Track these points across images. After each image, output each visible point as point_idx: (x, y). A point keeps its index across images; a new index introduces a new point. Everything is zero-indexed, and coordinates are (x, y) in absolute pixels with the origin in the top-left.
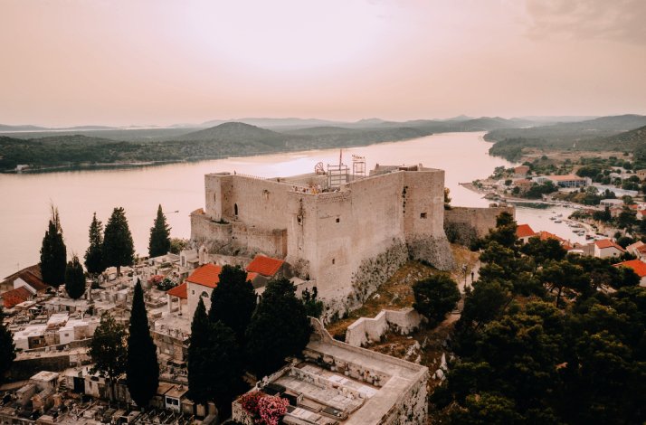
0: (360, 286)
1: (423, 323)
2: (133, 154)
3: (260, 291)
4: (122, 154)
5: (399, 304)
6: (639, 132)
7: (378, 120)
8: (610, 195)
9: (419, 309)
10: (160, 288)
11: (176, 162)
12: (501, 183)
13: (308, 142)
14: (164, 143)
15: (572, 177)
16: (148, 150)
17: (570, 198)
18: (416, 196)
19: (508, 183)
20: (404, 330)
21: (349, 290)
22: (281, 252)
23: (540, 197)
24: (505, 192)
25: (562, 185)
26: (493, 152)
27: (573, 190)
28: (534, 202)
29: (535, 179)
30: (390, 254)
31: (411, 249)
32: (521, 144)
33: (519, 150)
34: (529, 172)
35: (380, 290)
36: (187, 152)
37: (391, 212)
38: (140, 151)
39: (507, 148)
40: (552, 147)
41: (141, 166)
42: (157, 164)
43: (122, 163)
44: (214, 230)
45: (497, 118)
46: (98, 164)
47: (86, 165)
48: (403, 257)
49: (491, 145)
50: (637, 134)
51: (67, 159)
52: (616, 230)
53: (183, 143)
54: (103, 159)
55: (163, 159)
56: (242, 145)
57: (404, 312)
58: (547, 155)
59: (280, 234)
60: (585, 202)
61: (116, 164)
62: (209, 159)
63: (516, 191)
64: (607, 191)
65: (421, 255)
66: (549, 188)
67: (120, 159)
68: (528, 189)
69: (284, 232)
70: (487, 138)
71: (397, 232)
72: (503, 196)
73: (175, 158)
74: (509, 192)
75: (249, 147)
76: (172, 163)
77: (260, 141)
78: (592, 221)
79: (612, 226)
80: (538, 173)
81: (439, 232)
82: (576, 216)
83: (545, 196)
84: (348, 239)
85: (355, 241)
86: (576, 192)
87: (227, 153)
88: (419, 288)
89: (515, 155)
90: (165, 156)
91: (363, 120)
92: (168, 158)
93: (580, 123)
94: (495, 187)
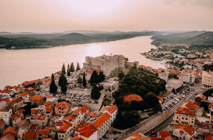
0: (111, 74)
1: (120, 79)
2: (46, 44)
3: (98, 74)
4: (42, 43)
5: (116, 76)
6: (194, 38)
7: (120, 31)
8: (177, 57)
9: (119, 77)
10: (81, 75)
11: (59, 46)
12: (150, 53)
13: (98, 39)
14: (54, 40)
15: (170, 52)
16: (50, 42)
17: (167, 58)
18: (120, 61)
19: (152, 54)
20: (117, 80)
21: (109, 74)
22: (99, 69)
23: (160, 57)
24: (151, 56)
25: (166, 54)
26: (152, 44)
27: (168, 56)
28: (158, 59)
29: (160, 53)
30: (116, 70)
31: (119, 69)
32: (161, 41)
33: (159, 43)
34: (159, 51)
35: (114, 75)
36: (61, 43)
37: (116, 63)
38: (47, 42)
39: (156, 42)
40: (169, 42)
41: (48, 47)
42: (53, 46)
43: (42, 46)
44: (88, 66)
45: (156, 31)
46: (35, 47)
47: (32, 47)
48: (118, 70)
49: (152, 41)
50: (193, 39)
51: (26, 45)
52: (174, 66)
53: (60, 40)
54: (37, 45)
55: (55, 45)
56: (78, 41)
57: (117, 77)
58: (166, 45)
59: (99, 67)
60: (171, 59)
61: (41, 46)
62: (68, 45)
63: (154, 56)
64: (176, 56)
65: (121, 70)
66: (163, 55)
67: (42, 45)
68: (157, 55)
69: (100, 66)
70: (152, 38)
71: (117, 66)
72: (150, 57)
73: (58, 45)
74: (152, 56)
75: (80, 41)
76: (57, 46)
77: (83, 39)
78: (170, 64)
79: (174, 65)
80: (161, 51)
81: (124, 66)
82: (167, 63)
83: (161, 57)
84: (109, 68)
85: (110, 68)
86: (169, 56)
87: (73, 43)
88: (119, 74)
89: (158, 45)
90: (55, 44)
91: (115, 31)
92: (56, 45)
93: (180, 34)
94: (149, 55)
